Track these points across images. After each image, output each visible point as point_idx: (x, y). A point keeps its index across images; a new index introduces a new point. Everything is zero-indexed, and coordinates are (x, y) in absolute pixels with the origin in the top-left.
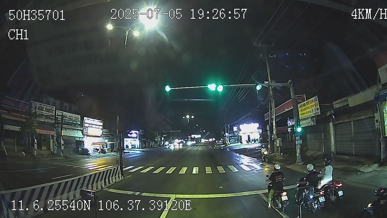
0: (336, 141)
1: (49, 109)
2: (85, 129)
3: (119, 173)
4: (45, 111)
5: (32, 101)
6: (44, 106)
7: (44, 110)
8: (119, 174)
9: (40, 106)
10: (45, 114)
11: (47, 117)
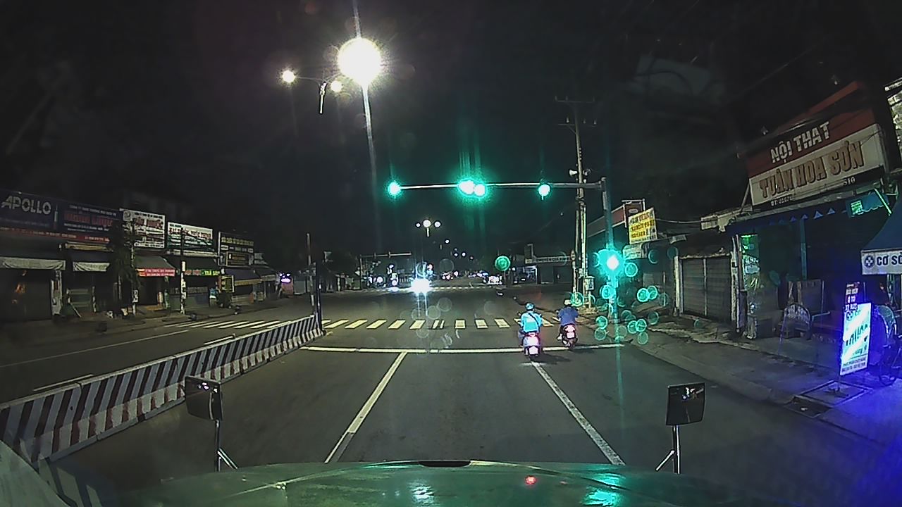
0: (683, 290)
1: (153, 221)
2: (222, 255)
3: (317, 326)
4: (147, 226)
5: (121, 210)
6: (144, 217)
7: (145, 224)
8: (316, 328)
9: (135, 216)
10: (147, 233)
11: (151, 237)
